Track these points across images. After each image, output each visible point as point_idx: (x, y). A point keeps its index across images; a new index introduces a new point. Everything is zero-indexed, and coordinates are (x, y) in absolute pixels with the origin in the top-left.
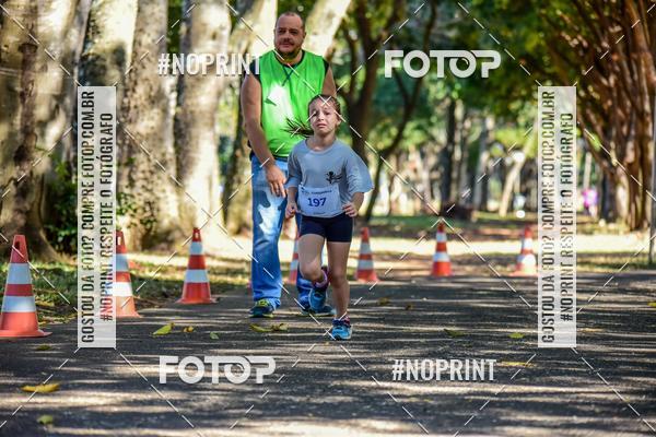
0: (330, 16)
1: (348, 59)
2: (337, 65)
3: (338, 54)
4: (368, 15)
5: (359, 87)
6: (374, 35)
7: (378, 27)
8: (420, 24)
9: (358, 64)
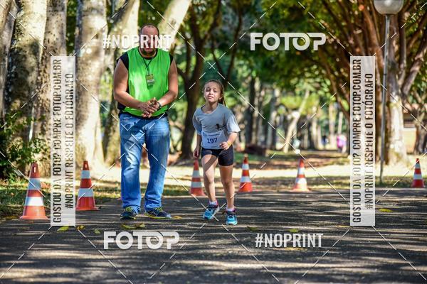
0: (173, 23)
1: (185, 51)
2: (178, 55)
3: (178, 48)
4: (198, 23)
5: (192, 69)
6: (202, 36)
7: (204, 30)
8: (231, 29)
9: (191, 54)
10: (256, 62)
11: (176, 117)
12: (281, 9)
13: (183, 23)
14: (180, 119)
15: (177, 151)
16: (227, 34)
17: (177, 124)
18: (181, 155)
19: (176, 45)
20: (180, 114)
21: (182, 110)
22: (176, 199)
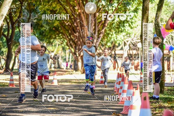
0: (2, 15)
1: (7, 27)
2: (4, 29)
3: (4, 26)
4: (12, 16)
5: (10, 35)
6: (14, 21)
7: (15, 19)
8: (26, 18)
9: (10, 28)
10: (37, 32)
11: (3, 54)
12: (47, 11)
13: (6, 16)
14: (5, 55)
15: (4, 68)
16: (25, 20)
17: (3, 57)
18: (5, 70)
19: (3, 24)
20: (5, 53)
21: (6, 51)
22: (3, 88)
